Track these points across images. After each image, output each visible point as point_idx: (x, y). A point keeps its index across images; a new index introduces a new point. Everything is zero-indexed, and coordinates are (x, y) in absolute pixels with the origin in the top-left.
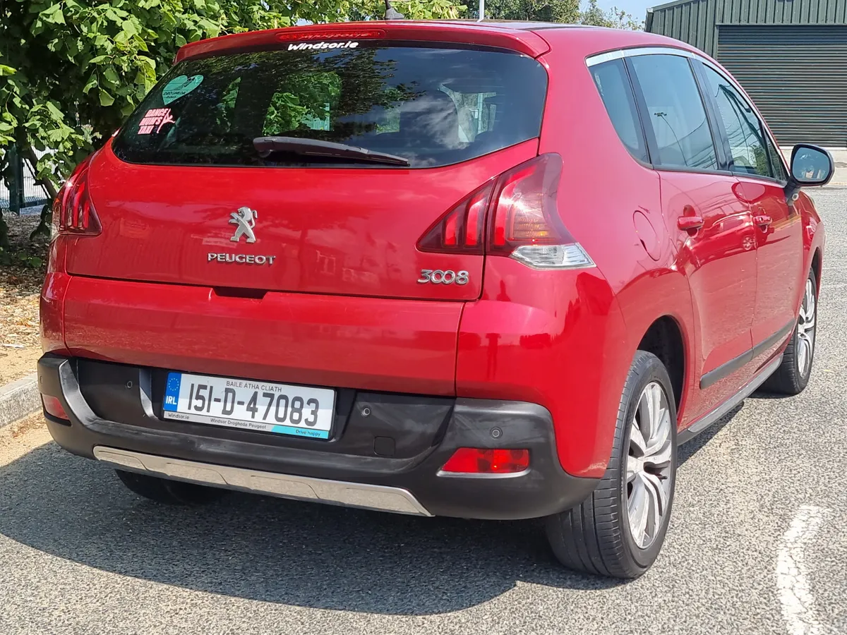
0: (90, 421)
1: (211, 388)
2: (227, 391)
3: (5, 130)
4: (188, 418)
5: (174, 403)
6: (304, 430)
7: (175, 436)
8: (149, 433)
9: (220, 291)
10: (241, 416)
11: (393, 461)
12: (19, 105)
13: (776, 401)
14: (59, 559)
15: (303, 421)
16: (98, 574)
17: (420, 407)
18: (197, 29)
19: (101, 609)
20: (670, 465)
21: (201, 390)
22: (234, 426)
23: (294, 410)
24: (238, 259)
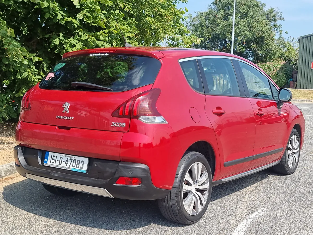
0: (25, 166)
1: (57, 156)
2: (61, 157)
3: (39, 78)
4: (49, 165)
5: (47, 161)
6: (79, 170)
7: (46, 171)
8: (39, 170)
9: (59, 127)
10: (63, 165)
11: (103, 180)
12: (45, 70)
13: (280, 177)
14: (18, 209)
15: (79, 167)
16: (28, 213)
17: (111, 164)
18: (102, 46)
19: (23, 222)
20: (208, 190)
21: (54, 157)
22: (61, 168)
23: (78, 164)
24: (64, 118)
